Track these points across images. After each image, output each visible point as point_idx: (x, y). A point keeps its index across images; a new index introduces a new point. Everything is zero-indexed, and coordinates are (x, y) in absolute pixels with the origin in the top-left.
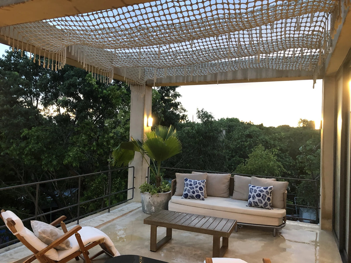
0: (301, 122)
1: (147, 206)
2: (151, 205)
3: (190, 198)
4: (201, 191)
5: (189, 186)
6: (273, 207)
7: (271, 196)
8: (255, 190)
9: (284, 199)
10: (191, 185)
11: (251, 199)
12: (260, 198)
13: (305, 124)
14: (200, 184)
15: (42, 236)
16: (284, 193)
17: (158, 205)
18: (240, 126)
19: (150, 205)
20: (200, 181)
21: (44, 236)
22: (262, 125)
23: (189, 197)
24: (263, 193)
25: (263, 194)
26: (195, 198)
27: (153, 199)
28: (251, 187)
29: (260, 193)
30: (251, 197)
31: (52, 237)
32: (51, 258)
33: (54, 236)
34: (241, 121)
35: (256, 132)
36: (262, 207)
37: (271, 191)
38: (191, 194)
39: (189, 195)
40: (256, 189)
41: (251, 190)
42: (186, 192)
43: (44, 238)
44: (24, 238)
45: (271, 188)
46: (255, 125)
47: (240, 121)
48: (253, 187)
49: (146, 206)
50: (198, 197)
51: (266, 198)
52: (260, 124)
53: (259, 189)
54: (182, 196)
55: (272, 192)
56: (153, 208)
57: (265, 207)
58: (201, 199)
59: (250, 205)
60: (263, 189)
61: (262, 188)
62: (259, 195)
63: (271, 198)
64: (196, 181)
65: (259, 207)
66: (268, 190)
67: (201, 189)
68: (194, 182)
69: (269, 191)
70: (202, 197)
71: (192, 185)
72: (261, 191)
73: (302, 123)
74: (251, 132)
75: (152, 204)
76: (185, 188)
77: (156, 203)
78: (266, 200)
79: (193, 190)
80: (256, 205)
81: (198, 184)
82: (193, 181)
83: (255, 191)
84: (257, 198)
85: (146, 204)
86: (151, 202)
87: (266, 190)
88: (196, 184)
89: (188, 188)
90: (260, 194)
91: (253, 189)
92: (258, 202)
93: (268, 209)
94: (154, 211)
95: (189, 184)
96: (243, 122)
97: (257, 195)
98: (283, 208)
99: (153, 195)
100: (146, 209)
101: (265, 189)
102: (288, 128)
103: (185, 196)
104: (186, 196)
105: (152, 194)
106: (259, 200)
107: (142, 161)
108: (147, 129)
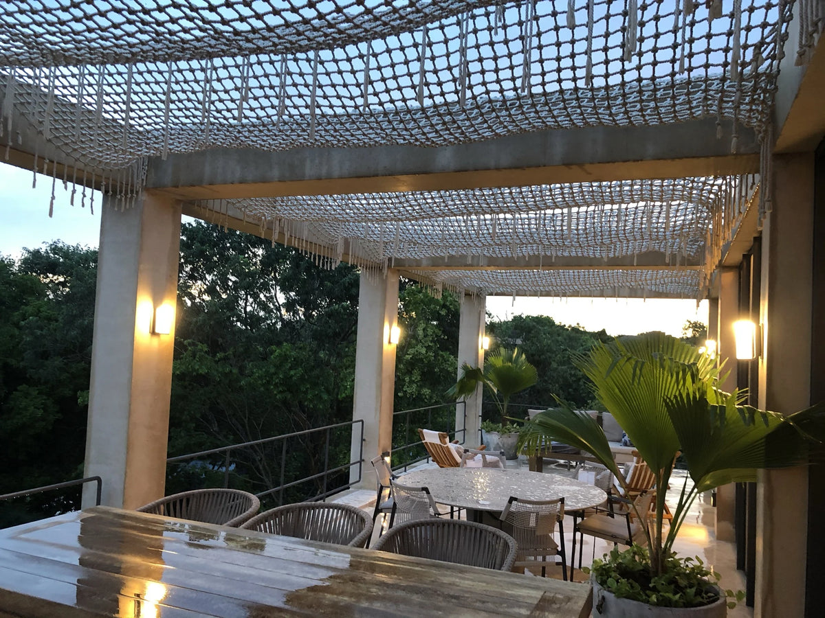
0: (689, 327)
2: (500, 447)
13: (697, 331)
17: (509, 447)
18: (559, 335)
19: (498, 446)
22: (603, 332)
27: (502, 440)
34: (559, 324)
44: (450, 449)
46: (589, 333)
47: (557, 323)
52: (600, 330)
59: (625, 444)
73: (691, 330)
75: (502, 446)
77: (506, 445)
85: (492, 446)
86: (500, 443)
96: (562, 324)
99: (503, 435)
107: (477, 395)
108: (481, 353)
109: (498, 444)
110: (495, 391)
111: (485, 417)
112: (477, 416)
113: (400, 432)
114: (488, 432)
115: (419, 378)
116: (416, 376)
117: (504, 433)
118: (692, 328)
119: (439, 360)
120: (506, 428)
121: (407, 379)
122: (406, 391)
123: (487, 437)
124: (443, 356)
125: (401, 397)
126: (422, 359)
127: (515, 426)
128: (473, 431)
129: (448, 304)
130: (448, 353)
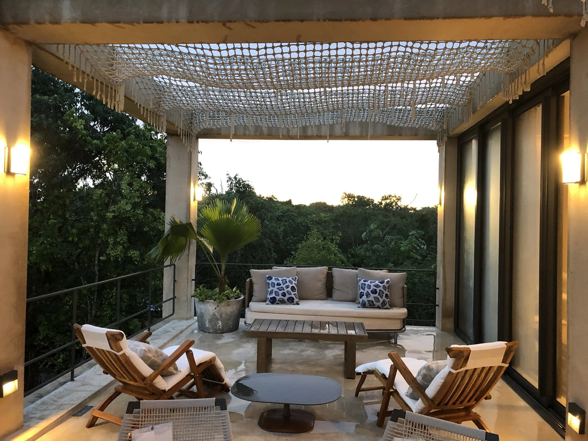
0: (345, 197)
1: (209, 322)
2: (217, 319)
3: (279, 302)
4: (294, 292)
5: (276, 287)
6: (392, 306)
7: (388, 291)
8: (368, 285)
9: (403, 294)
10: (278, 284)
11: (364, 298)
12: (377, 295)
13: (350, 200)
14: (291, 282)
15: (148, 356)
16: (403, 288)
17: (228, 318)
19: (214, 319)
20: (290, 279)
21: (150, 355)
23: (277, 302)
24: (379, 288)
25: (380, 290)
26: (287, 302)
27: (220, 310)
28: (362, 282)
29: (376, 288)
30: (363, 295)
31: (158, 357)
32: (159, 387)
33: (159, 355)
35: (291, 212)
36: (379, 308)
37: (388, 285)
38: (281, 296)
39: (277, 299)
40: (370, 284)
41: (363, 286)
42: (273, 295)
43: (150, 358)
44: (130, 358)
45: (388, 282)
46: (280, 202)
48: (364, 281)
49: (207, 322)
50: (291, 301)
51: (384, 295)
52: (288, 200)
53: (373, 284)
54: (266, 301)
55: (389, 287)
56: (220, 323)
57: (383, 306)
58: (295, 303)
59: (364, 306)
60: (379, 284)
61: (377, 282)
62: (374, 292)
63: (388, 293)
64: (284, 278)
65: (375, 308)
66: (385, 284)
67: (293, 288)
68: (283, 280)
69: (387, 286)
70: (296, 300)
71: (280, 285)
72: (377, 286)
73: (346, 199)
74: (285, 213)
75: (219, 317)
76: (269, 290)
77: (224, 316)
78: (384, 298)
79: (283, 291)
80: (372, 305)
81: (288, 283)
82: (280, 279)
83: (369, 287)
84: (372, 295)
85: (207, 318)
86: (216, 314)
87: (382, 285)
88: (286, 282)
89: (275, 289)
90: (376, 290)
91: (365, 285)
92: (373, 300)
93: (387, 309)
94: (221, 327)
95: (276, 284)
96: (262, 196)
97: (372, 291)
98: (403, 307)
99: (221, 304)
100: (207, 326)
101: (381, 283)
102: (325, 207)
103: (271, 301)
104: (273, 301)
105: (219, 303)
106: (375, 298)
107: (188, 255)
108: (194, 205)
109: (214, 315)
110: (211, 250)
111: (198, 282)
112: (189, 280)
113: (106, 299)
114: (202, 301)
115: (125, 238)
116: (122, 237)
117: (221, 301)
118: (347, 197)
119: (148, 218)
120: (224, 295)
121: (111, 240)
122: (109, 254)
123: (201, 307)
124: (152, 214)
125: (104, 261)
126: (129, 217)
127: (234, 290)
128: (184, 299)
129: (157, 155)
130: (159, 210)
